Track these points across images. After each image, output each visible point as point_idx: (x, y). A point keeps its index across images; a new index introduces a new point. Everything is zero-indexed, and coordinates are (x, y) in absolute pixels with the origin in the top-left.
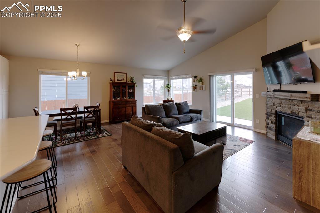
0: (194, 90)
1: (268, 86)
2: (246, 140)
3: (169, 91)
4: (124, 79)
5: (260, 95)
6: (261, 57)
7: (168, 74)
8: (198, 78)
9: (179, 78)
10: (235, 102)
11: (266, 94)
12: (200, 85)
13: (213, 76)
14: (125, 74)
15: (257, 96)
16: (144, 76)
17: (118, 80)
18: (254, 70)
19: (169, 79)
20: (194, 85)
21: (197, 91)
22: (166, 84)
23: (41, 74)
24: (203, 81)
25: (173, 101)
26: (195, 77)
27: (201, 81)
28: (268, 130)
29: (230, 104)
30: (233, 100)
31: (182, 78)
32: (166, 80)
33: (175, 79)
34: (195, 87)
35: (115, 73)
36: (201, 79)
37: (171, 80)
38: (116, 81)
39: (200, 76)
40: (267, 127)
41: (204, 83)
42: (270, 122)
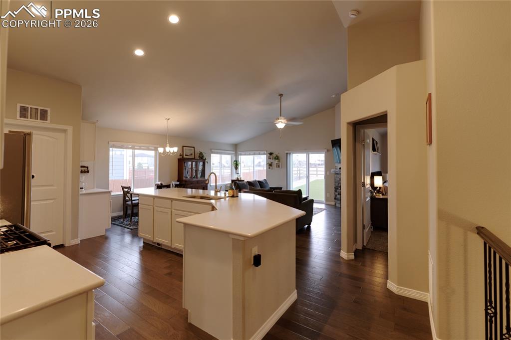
0: (269, 168)
1: (336, 164)
2: (321, 209)
3: (236, 168)
4: (192, 154)
5: (330, 171)
6: (332, 141)
7: (236, 149)
8: (274, 155)
9: (250, 154)
10: (310, 181)
11: (335, 171)
12: (276, 162)
13: (290, 153)
14: (193, 148)
15: (328, 173)
16: (213, 150)
17: (186, 155)
18: (326, 150)
19: (237, 155)
20: (270, 163)
21: (272, 169)
22: (233, 161)
23: (112, 147)
24: (280, 158)
25: (243, 181)
26: (271, 154)
27: (277, 158)
28: (336, 201)
29: (306, 183)
30: (308, 177)
31: (254, 154)
32: (233, 156)
33: (245, 155)
34: (270, 165)
35: (183, 146)
36: (277, 156)
37: (240, 156)
38: (185, 157)
39: (276, 153)
40: (335, 199)
41: (280, 161)
42: (337, 194)
